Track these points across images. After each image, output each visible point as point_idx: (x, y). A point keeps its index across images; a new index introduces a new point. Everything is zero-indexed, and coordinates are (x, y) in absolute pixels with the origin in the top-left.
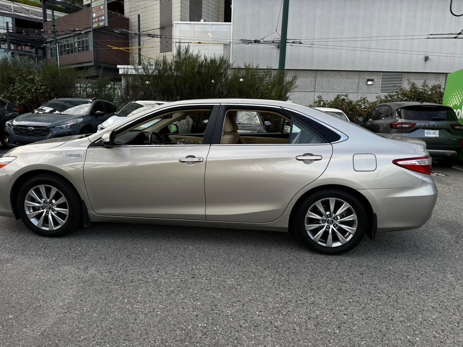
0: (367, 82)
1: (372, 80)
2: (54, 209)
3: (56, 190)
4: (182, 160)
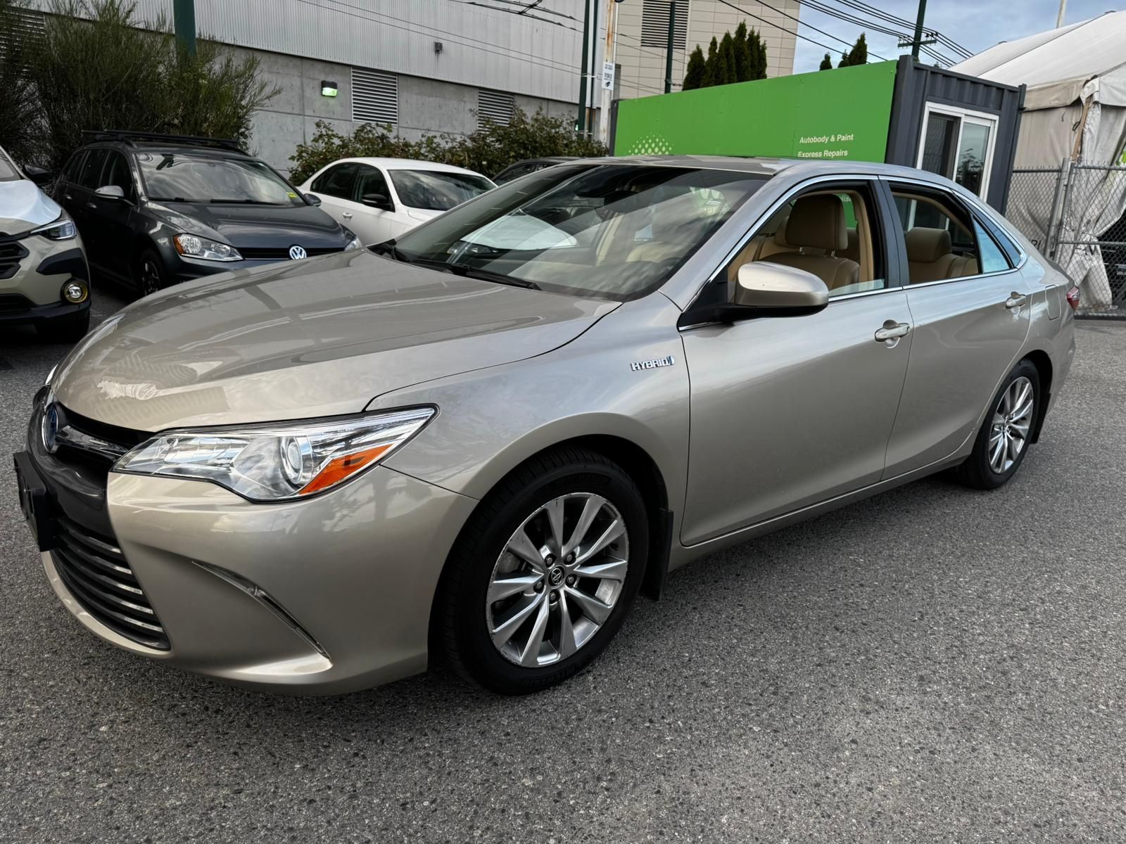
0: (322, 90)
1: (334, 86)
2: (575, 576)
3: (602, 501)
4: (880, 336)
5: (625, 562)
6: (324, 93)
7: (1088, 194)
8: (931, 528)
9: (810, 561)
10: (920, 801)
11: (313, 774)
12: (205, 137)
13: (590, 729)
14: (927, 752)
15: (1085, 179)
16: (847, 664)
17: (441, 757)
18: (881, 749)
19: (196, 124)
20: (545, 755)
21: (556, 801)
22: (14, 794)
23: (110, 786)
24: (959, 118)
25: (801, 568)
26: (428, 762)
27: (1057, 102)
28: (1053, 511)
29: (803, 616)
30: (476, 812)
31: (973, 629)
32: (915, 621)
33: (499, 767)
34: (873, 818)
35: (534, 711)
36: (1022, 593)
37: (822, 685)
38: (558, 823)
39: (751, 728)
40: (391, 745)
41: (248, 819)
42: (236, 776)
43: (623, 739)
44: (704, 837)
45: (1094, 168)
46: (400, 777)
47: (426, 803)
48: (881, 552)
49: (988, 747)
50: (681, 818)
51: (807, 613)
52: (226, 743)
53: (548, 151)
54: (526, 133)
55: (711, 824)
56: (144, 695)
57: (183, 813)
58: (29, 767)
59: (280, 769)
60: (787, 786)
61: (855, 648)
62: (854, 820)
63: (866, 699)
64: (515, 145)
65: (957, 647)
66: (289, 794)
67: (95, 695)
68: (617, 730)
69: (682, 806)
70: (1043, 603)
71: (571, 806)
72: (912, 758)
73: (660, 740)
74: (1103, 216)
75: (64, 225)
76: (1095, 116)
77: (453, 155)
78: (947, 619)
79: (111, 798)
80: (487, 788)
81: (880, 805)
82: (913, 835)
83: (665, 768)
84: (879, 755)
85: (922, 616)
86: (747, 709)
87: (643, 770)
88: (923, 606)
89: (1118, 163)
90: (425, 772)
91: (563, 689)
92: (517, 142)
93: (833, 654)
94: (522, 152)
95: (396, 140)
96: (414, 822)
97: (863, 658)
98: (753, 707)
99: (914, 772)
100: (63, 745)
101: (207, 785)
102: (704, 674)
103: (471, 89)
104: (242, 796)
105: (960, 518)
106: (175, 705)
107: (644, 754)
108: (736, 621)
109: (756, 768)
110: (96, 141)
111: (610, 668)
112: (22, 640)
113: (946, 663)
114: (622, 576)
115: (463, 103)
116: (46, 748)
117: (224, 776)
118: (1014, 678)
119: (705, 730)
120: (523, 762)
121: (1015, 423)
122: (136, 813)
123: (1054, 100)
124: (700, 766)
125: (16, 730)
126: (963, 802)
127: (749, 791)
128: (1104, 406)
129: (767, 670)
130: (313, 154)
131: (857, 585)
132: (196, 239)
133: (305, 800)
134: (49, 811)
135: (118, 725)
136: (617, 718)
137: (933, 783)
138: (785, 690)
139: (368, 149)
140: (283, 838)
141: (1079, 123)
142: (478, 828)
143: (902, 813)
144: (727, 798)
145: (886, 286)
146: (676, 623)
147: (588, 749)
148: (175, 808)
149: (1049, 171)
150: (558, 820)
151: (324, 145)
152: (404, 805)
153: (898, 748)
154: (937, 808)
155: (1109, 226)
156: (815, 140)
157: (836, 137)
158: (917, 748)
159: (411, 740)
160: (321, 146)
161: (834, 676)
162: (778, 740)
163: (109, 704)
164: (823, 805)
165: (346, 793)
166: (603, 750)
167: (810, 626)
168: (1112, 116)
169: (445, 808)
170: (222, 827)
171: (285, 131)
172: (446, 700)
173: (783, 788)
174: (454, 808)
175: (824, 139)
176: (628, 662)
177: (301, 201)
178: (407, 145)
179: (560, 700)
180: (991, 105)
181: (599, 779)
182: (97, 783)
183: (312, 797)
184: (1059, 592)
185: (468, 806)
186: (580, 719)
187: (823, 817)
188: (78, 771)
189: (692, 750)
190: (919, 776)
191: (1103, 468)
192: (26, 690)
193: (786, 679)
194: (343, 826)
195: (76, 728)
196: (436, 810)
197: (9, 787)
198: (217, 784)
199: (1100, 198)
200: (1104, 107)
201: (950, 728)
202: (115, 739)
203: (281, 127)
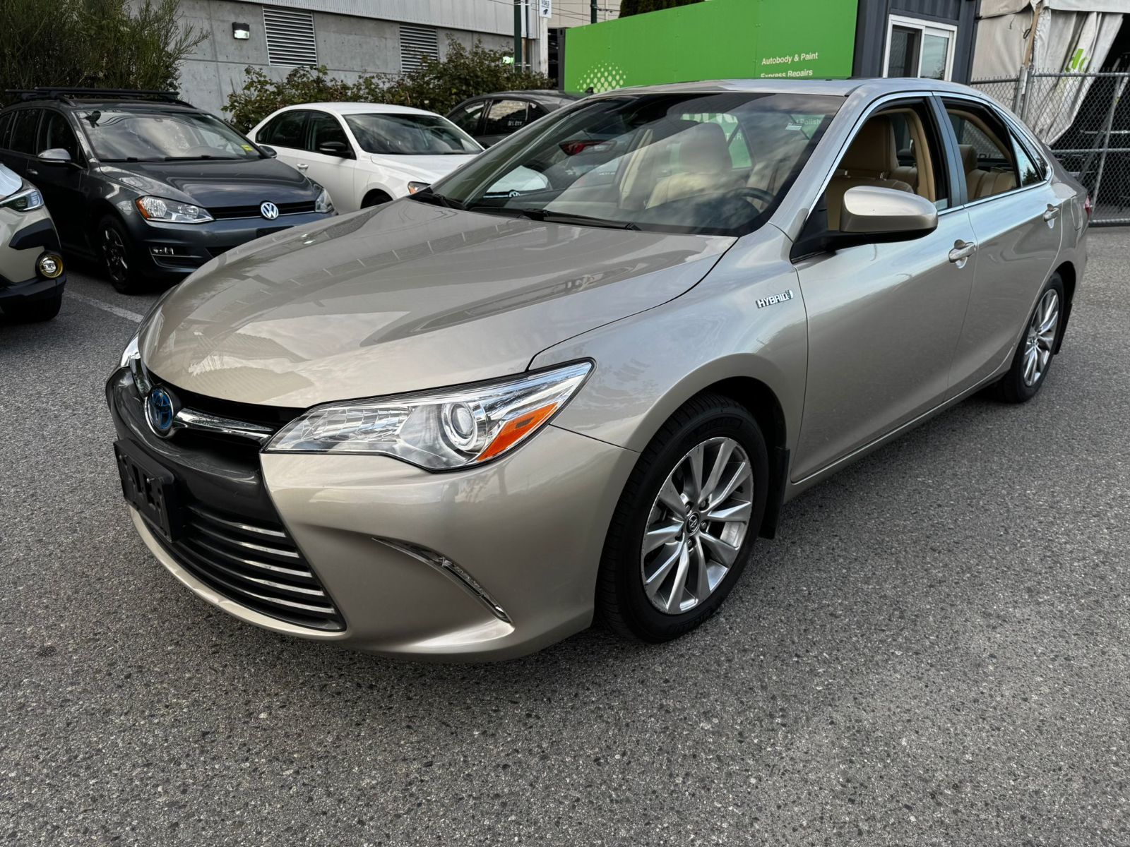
0: (234, 33)
1: (245, 27)
2: (707, 521)
3: (734, 444)
4: (953, 256)
5: (749, 503)
6: (236, 36)
7: (1039, 102)
8: (982, 445)
9: (883, 487)
10: (1075, 706)
11: (496, 740)
12: (133, 89)
13: (743, 669)
14: (1062, 658)
15: (1037, 87)
16: (956, 583)
17: (613, 710)
18: (1020, 661)
19: (121, 77)
20: (711, 698)
21: (741, 742)
22: (202, 791)
23: (297, 772)
24: (920, 31)
25: (877, 494)
26: (602, 716)
27: (1006, 9)
28: (1086, 418)
29: (897, 541)
30: (669, 760)
31: (1058, 538)
32: (1001, 535)
33: (672, 714)
34: (1039, 726)
35: (682, 656)
36: (1088, 500)
37: (941, 605)
38: (751, 762)
39: (893, 653)
40: (559, 703)
41: (450, 790)
42: (419, 749)
43: (778, 676)
44: (892, 761)
45: (1046, 76)
46: (581, 733)
47: (618, 757)
48: (944, 472)
49: (1115, 649)
50: (864, 745)
51: (900, 537)
52: (394, 718)
53: (491, 85)
54: (467, 69)
55: (894, 748)
56: (290, 679)
57: (383, 791)
58: (205, 762)
59: (460, 737)
60: (949, 704)
61: (957, 567)
62: (1022, 730)
63: (987, 615)
64: (457, 81)
65: (1049, 557)
66: (481, 762)
67: (238, 682)
68: (769, 667)
69: (860, 735)
70: (1111, 508)
71: (755, 744)
72: (1051, 666)
73: (813, 672)
74: (1055, 125)
75: (29, 195)
76: (1045, 21)
77: (393, 96)
78: (1029, 531)
79: (304, 784)
80: (670, 734)
81: (1040, 714)
82: (1081, 738)
83: (829, 699)
84: (1021, 666)
85: (1006, 530)
86: (882, 635)
87: (809, 702)
88: (1003, 520)
89: (1068, 69)
90: (603, 725)
91: (700, 632)
92: (459, 78)
93: (940, 575)
94: (464, 88)
95: (333, 83)
96: (614, 776)
97: (968, 575)
98: (887, 633)
99: (1058, 679)
100: (230, 737)
101: (394, 761)
102: (828, 606)
103: (392, 24)
104: (435, 768)
105: (1004, 433)
106: (325, 685)
107: (804, 688)
108: (837, 551)
109: (912, 690)
110: (22, 100)
111: (737, 608)
112: (137, 634)
113: (1046, 573)
114: (747, 518)
115: (384, 40)
116: (213, 741)
117: (407, 750)
118: (1113, 582)
119: (851, 659)
120: (693, 707)
121: (1042, 335)
122: (336, 796)
123: (1002, 8)
124: (861, 694)
125: (173, 726)
126: (1114, 703)
127: (916, 713)
128: (1092, 313)
129: (885, 596)
130: (247, 102)
131: (935, 506)
132: (160, 202)
133: (498, 765)
134: (247, 804)
135: (276, 710)
136: (764, 656)
137: (1079, 688)
138: (910, 613)
139: (306, 94)
140: (493, 805)
141: (1030, 30)
142: (677, 775)
143: (1062, 719)
144: (898, 721)
145: (949, 206)
146: (782, 559)
147: (750, 689)
148: (373, 787)
149: (1006, 81)
150: (750, 759)
151: (256, 93)
152: (597, 760)
153: (1035, 658)
154: (1093, 711)
155: (1060, 134)
156: (778, 60)
157: (800, 57)
158: (1052, 656)
159: (576, 695)
160: (254, 94)
161: (948, 595)
162: (922, 662)
163: (257, 691)
164: (989, 719)
165: (535, 755)
166: (764, 688)
167: (908, 549)
168: (1061, 21)
169: (638, 760)
170: (428, 801)
171: (198, 78)
172: (593, 653)
173: (946, 707)
174: (646, 758)
175: (788, 59)
176: (752, 601)
177: (258, 153)
178: (345, 87)
179: (702, 643)
180: (949, 16)
181: (772, 716)
182: (283, 771)
183: (504, 762)
184: (1121, 496)
185: (658, 755)
186: (729, 661)
187: (993, 730)
188: (257, 760)
189: (847, 680)
190: (1064, 682)
191: (1115, 373)
192: (165, 685)
193: (906, 602)
194: (547, 787)
195: (235, 718)
196: (630, 762)
197: (194, 784)
198: (404, 760)
199: (1051, 106)
200: (1054, 12)
201: (1075, 635)
202: (280, 725)
203: (193, 76)
